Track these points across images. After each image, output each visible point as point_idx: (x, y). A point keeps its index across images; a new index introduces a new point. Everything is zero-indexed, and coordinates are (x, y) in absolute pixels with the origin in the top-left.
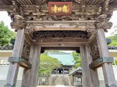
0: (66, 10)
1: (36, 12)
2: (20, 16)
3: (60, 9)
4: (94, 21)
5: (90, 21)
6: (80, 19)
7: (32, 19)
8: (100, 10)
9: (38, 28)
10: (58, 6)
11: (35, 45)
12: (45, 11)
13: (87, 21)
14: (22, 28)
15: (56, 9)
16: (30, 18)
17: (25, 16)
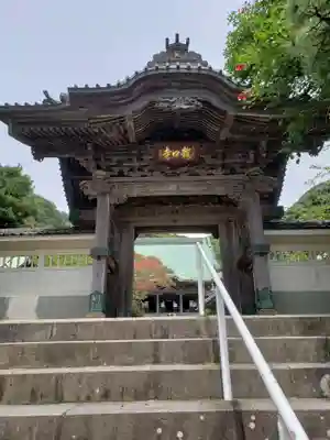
0: (188, 155)
1: (130, 160)
3: (176, 154)
5: (235, 177)
6: (214, 172)
7: (121, 174)
8: (252, 156)
10: (173, 149)
12: (147, 158)
13: (230, 176)
14: (105, 194)
15: (167, 153)
16: (117, 171)
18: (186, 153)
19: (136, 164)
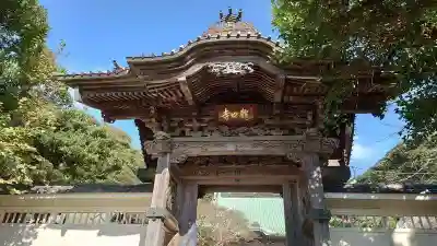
0: (247, 116)
1: (190, 121)
2: (164, 134)
3: (234, 115)
4: (300, 137)
5: (294, 138)
6: (273, 132)
7: (183, 134)
8: (310, 118)
9: (195, 151)
10: (231, 111)
11: (185, 183)
12: (207, 119)
14: (166, 153)
15: (226, 114)
16: (178, 131)
17: (171, 130)
18: (244, 113)
19: (196, 124)
